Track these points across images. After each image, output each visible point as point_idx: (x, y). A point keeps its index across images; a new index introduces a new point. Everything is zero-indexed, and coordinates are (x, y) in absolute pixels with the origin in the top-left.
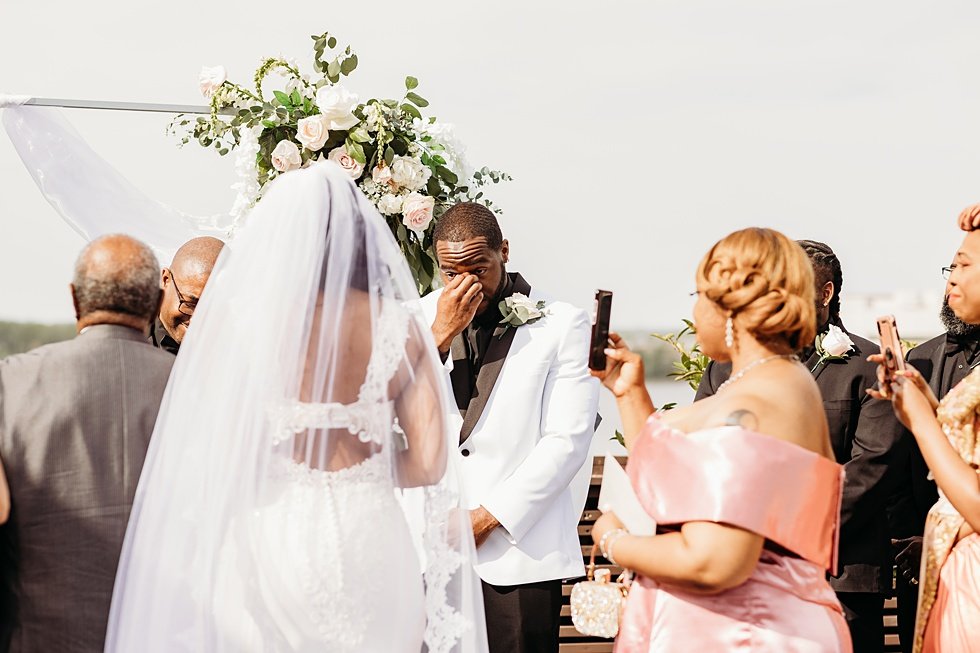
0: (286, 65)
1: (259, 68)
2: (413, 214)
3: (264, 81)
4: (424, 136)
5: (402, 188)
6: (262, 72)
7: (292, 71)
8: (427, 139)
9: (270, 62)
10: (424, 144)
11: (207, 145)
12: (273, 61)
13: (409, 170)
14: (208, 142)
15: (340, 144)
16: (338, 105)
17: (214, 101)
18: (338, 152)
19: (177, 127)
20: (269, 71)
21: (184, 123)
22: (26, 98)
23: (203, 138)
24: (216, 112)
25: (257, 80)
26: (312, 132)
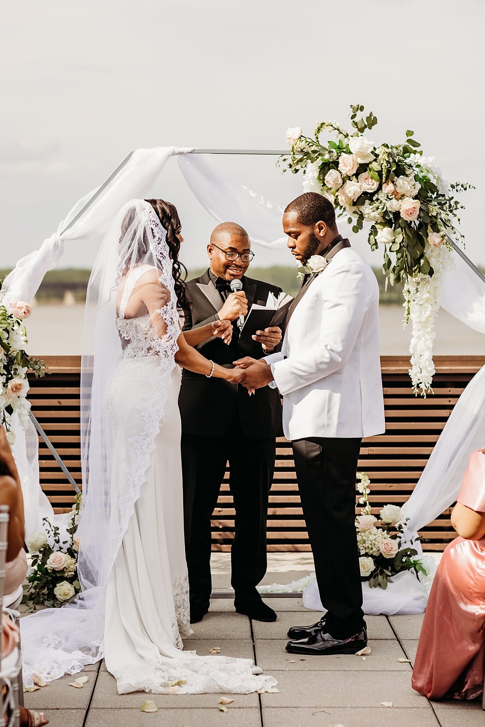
0: (332, 126)
1: (316, 128)
2: (407, 211)
3: (320, 135)
4: (417, 164)
5: (403, 196)
6: (319, 130)
7: (335, 129)
8: (418, 166)
9: (323, 124)
10: (417, 169)
11: (296, 172)
12: (324, 124)
13: (406, 184)
14: (297, 171)
15: (365, 171)
16: (361, 148)
17: (293, 148)
18: (363, 175)
19: (281, 163)
20: (322, 129)
21: (285, 160)
22: (190, 149)
23: (294, 169)
24: (294, 154)
25: (316, 135)
26: (347, 164)
